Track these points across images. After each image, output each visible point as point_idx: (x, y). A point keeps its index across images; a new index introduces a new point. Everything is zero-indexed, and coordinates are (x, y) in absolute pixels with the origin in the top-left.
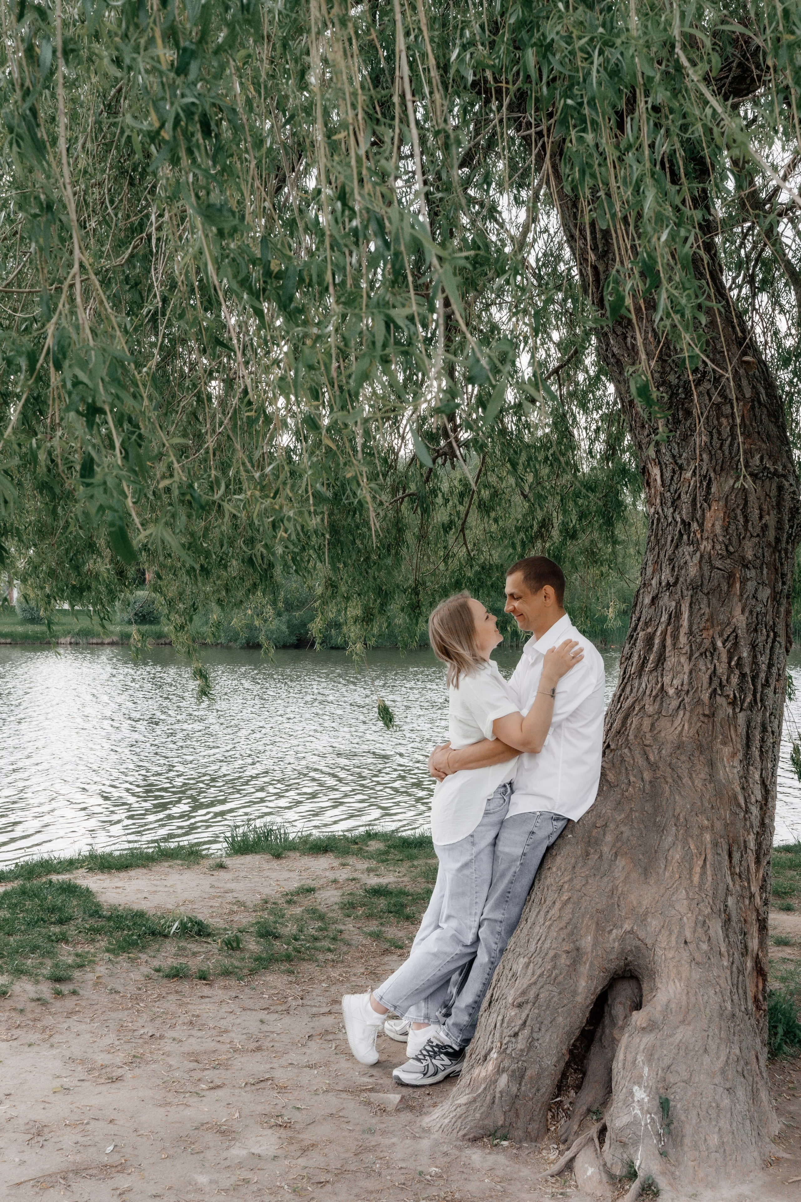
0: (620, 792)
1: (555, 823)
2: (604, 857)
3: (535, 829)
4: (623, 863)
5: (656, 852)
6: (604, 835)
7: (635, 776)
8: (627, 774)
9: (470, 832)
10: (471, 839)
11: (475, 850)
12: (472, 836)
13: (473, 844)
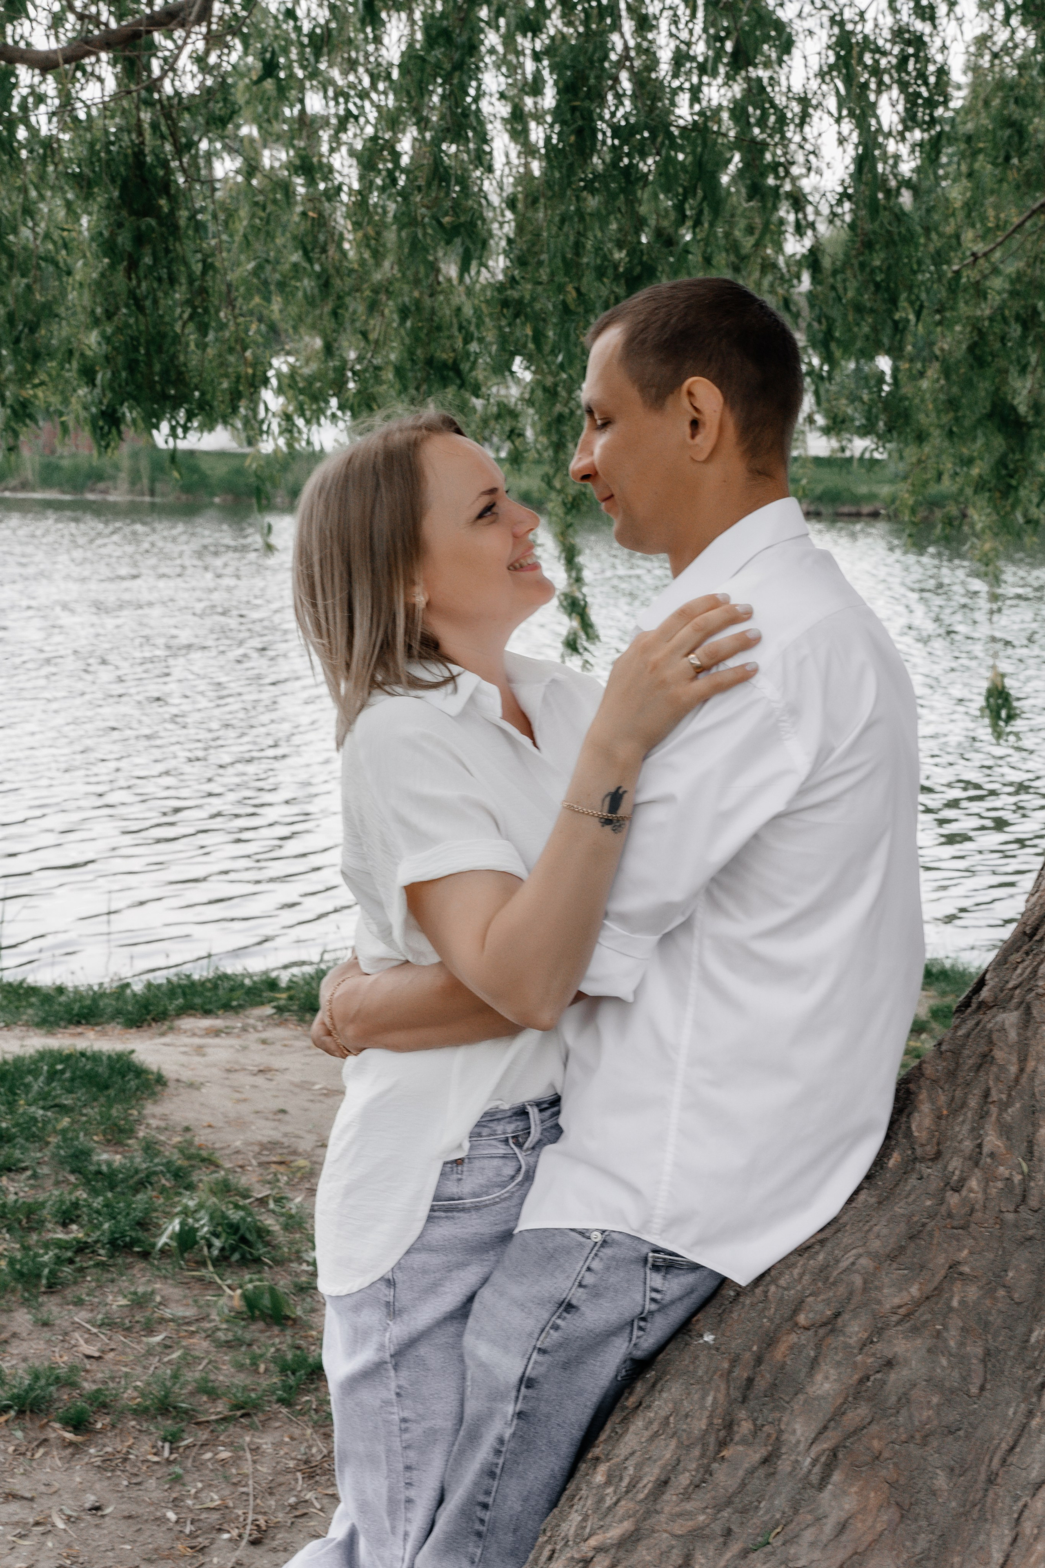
0: (935, 1184)
1: (656, 1280)
2: (784, 1465)
3: (577, 1296)
4: (849, 1504)
5: (991, 1480)
6: (814, 1364)
7: (1005, 1131)
8: (982, 1115)
9: (384, 1268)
10: (387, 1294)
11: (398, 1331)
12: (390, 1282)
13: (393, 1311)
